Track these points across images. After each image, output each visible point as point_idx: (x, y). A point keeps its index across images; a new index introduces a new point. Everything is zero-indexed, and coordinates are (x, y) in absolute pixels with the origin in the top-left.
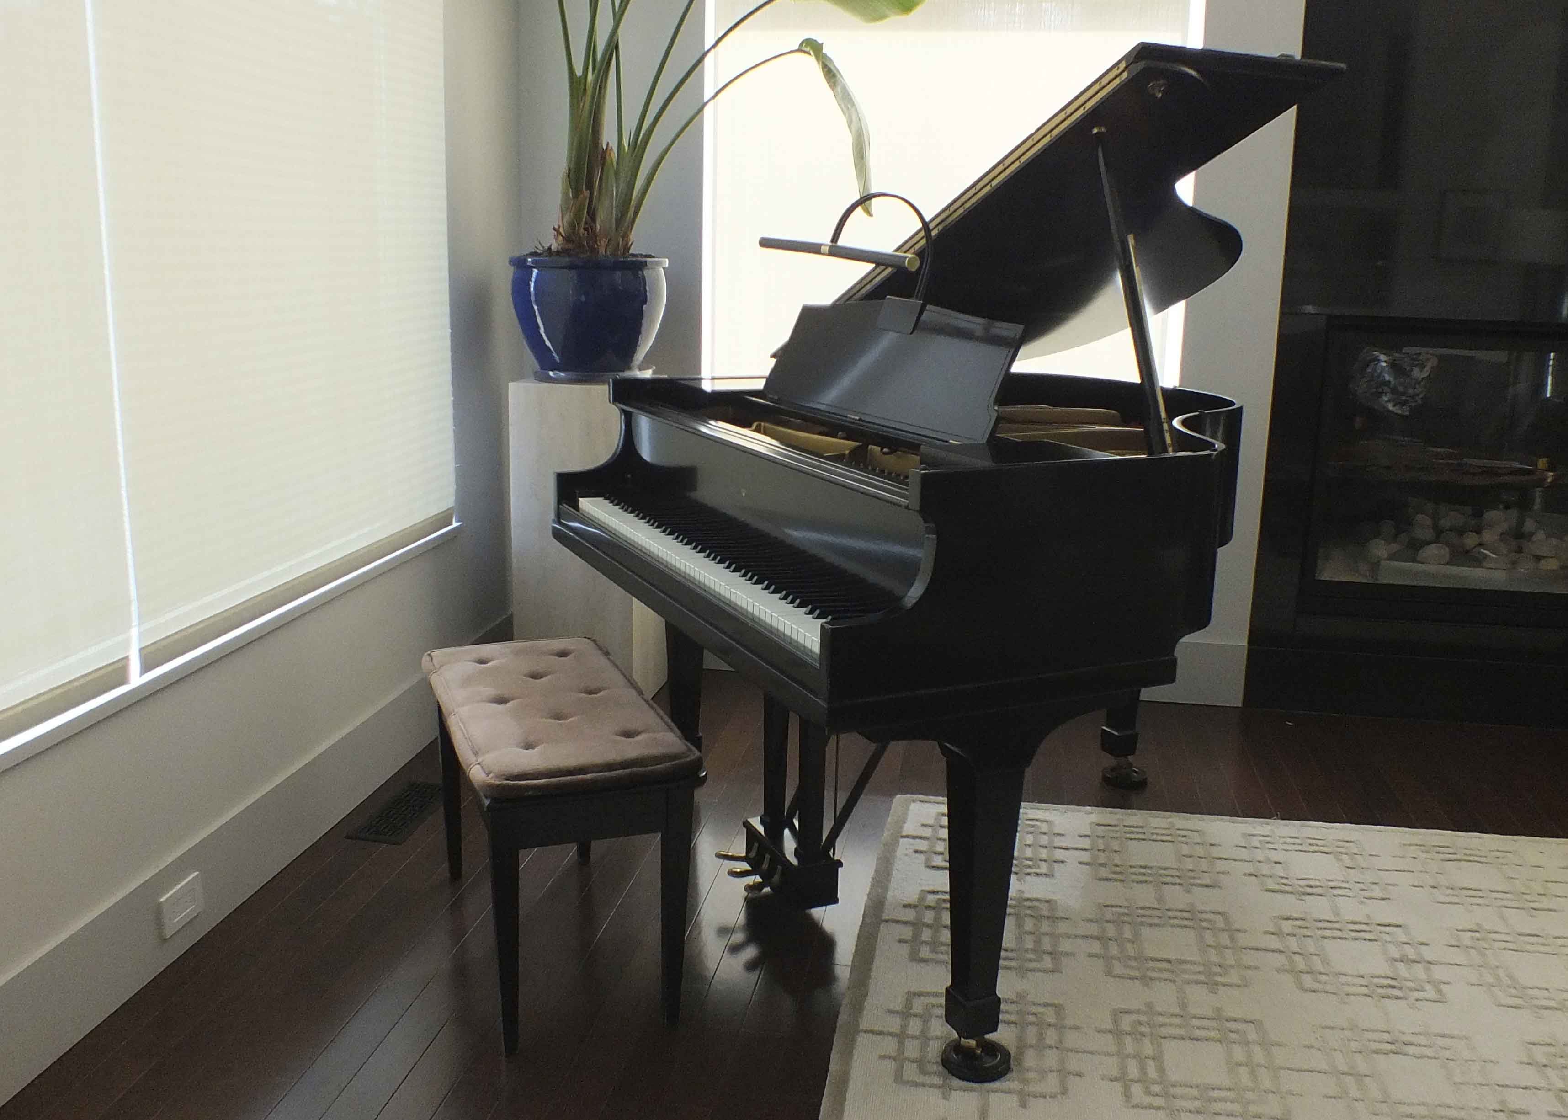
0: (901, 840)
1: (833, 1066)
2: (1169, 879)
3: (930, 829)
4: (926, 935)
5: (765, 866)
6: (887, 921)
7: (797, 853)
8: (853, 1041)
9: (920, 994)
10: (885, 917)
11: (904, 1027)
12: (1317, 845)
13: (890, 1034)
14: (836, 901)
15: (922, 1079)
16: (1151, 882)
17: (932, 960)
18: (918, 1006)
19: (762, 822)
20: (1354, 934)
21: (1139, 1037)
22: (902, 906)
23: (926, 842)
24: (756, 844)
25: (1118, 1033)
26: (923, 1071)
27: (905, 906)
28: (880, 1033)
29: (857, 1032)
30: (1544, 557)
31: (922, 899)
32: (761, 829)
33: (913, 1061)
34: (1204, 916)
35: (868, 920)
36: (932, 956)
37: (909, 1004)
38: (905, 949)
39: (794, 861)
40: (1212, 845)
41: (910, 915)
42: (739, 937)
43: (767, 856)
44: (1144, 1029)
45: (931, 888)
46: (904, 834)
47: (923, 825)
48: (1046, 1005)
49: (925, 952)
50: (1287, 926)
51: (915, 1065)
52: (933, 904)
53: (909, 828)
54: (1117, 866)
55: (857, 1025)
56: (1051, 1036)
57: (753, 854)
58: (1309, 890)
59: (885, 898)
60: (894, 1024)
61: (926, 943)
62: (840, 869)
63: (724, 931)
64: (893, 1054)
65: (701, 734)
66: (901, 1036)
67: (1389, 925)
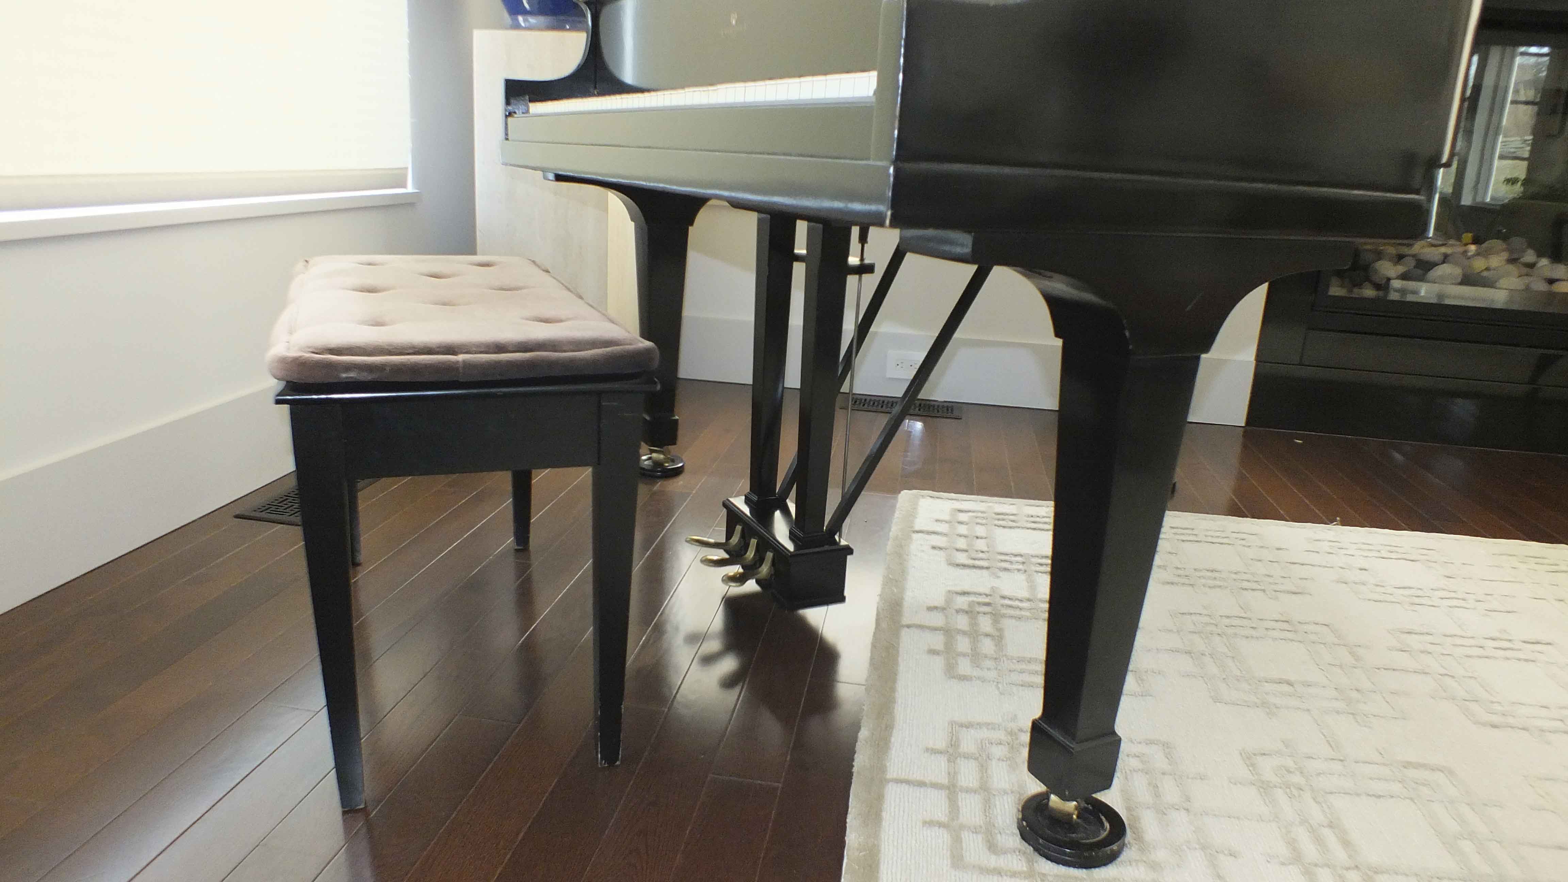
0: (915, 536)
1: (853, 837)
2: (1245, 584)
3: (947, 525)
4: (963, 644)
5: (750, 554)
6: (908, 626)
7: (792, 536)
8: (880, 798)
9: (969, 726)
10: (905, 620)
11: (953, 775)
12: (1397, 552)
13: (935, 786)
14: (841, 599)
15: (993, 861)
16: (1226, 587)
17: (979, 678)
18: (969, 742)
19: (748, 501)
20: (1501, 653)
21: (1295, 792)
22: (925, 609)
23: (945, 539)
24: (739, 528)
25: (1265, 788)
26: (992, 847)
27: (931, 609)
28: (921, 784)
29: (883, 782)
30: (1557, 280)
31: (949, 602)
32: (746, 510)
33: (975, 831)
34: (1306, 627)
35: (884, 625)
36: (976, 673)
37: (954, 743)
38: (938, 663)
39: (790, 546)
40: (1278, 549)
41: (937, 620)
42: (714, 645)
43: (754, 542)
44: (1297, 779)
45: (959, 589)
46: (917, 528)
47: (937, 521)
48: (1150, 742)
49: (964, 666)
50: (1414, 641)
51: (980, 837)
52: (965, 607)
53: (920, 523)
54: (1177, 568)
55: (882, 769)
56: (1170, 792)
57: (735, 539)
58: (1417, 600)
59: (902, 599)
60: (937, 769)
61: (964, 655)
62: (849, 557)
63: (694, 638)
64: (944, 819)
65: (677, 417)
66: (951, 789)
67: (1538, 643)
